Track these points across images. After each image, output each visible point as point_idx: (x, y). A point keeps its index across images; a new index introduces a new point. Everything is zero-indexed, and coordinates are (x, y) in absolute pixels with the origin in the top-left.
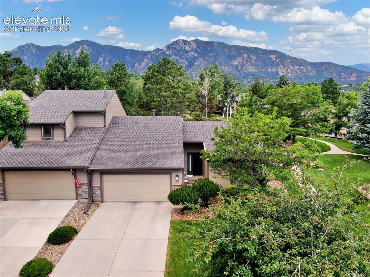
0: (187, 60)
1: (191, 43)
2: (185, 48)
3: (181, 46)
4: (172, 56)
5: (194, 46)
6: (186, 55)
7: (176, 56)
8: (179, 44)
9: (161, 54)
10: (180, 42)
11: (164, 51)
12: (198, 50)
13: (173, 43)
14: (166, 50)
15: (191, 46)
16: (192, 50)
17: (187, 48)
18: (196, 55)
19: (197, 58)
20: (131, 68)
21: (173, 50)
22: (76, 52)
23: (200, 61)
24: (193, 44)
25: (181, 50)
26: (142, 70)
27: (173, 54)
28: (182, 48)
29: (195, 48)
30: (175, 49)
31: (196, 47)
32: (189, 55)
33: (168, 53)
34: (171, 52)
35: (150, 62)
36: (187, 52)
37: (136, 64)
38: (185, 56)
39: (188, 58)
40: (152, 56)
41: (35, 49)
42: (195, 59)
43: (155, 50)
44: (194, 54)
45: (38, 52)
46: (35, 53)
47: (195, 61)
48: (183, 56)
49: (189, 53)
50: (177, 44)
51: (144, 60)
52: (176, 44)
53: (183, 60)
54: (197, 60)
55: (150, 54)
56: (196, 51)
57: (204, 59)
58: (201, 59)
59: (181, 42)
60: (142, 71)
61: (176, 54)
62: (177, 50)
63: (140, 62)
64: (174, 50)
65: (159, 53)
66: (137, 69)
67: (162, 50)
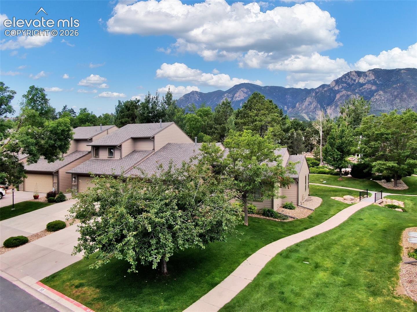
0: (361, 94)
1: (367, 74)
2: (358, 81)
3: (354, 78)
4: (342, 91)
5: (372, 77)
6: (361, 88)
7: (346, 91)
8: (351, 76)
9: (328, 90)
10: (352, 74)
11: (331, 87)
12: (377, 82)
13: (343, 76)
14: (334, 85)
15: (367, 77)
16: (369, 82)
17: (362, 80)
18: (374, 88)
19: (376, 91)
20: (291, 109)
21: (343, 85)
22: (235, 96)
23: (379, 95)
24: (371, 74)
25: (353, 84)
26: (304, 110)
27: (343, 90)
28: (355, 81)
29: (373, 80)
30: (346, 83)
31: (374, 78)
32: (365, 88)
33: (336, 88)
34: (340, 87)
35: (314, 100)
36: (362, 85)
37: (298, 104)
38: (359, 90)
39: (362, 93)
40: (316, 93)
41: (198, 96)
42: (372, 93)
43: (320, 87)
44: (372, 87)
45: (200, 99)
46: (198, 100)
47: (373, 95)
48: (356, 91)
49: (364, 87)
50: (349, 77)
51: (307, 99)
52: (347, 77)
53: (355, 95)
54: (375, 94)
55: (314, 92)
56: (374, 83)
57: (385, 92)
58: (381, 92)
59: (354, 73)
60: (304, 112)
61: (346, 89)
62: (348, 84)
63: (302, 101)
64: (345, 85)
65: (326, 89)
66: (298, 109)
67: (329, 86)
